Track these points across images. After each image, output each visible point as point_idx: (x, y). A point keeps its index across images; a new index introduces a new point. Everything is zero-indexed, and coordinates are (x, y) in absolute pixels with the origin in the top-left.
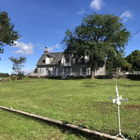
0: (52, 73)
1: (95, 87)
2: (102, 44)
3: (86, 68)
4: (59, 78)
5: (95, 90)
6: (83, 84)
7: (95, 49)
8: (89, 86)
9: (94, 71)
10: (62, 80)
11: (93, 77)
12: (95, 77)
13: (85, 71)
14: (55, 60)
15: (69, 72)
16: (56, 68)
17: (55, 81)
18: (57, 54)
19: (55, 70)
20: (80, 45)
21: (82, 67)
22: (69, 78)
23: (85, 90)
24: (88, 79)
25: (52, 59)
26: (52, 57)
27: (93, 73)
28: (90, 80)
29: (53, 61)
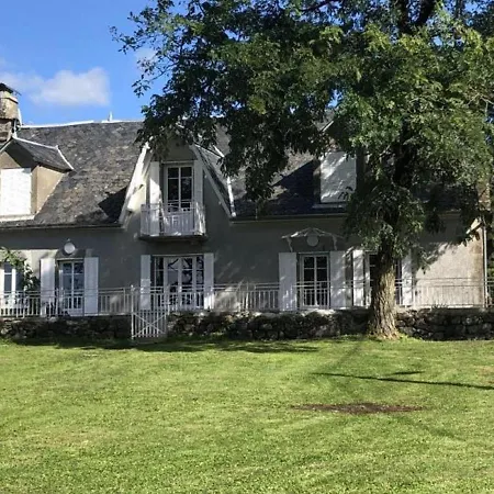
0: (48, 296)
1: (421, 417)
2: (473, 45)
3: (327, 245)
4: (111, 333)
5: (432, 440)
6: (313, 389)
7: (406, 87)
8: (374, 408)
9: (398, 274)
10: (134, 354)
11: (389, 323)
12: (404, 322)
13: (323, 276)
14: (79, 188)
15: (187, 285)
16: (81, 254)
17: (75, 359)
18: (90, 138)
19: (80, 268)
20: (285, 55)
21: (298, 246)
22: (191, 332)
23: (343, 448)
24: (348, 345)
25: (50, 178)
26: (50, 159)
27: (392, 289)
28: (368, 347)
29: (55, 198)
